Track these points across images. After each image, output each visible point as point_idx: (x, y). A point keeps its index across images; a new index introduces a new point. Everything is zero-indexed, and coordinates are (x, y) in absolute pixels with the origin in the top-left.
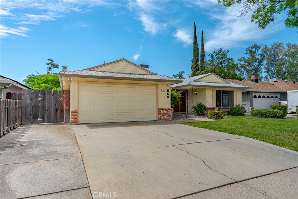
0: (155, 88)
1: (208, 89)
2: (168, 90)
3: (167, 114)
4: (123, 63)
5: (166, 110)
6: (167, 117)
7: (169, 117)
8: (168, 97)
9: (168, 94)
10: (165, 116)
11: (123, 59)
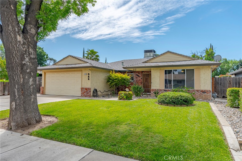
0: (81, 72)
1: (153, 69)
2: (89, 74)
3: (86, 92)
4: (70, 58)
5: (85, 89)
6: (86, 95)
7: (88, 95)
8: (89, 79)
9: (89, 77)
10: (85, 94)
11: (69, 55)
